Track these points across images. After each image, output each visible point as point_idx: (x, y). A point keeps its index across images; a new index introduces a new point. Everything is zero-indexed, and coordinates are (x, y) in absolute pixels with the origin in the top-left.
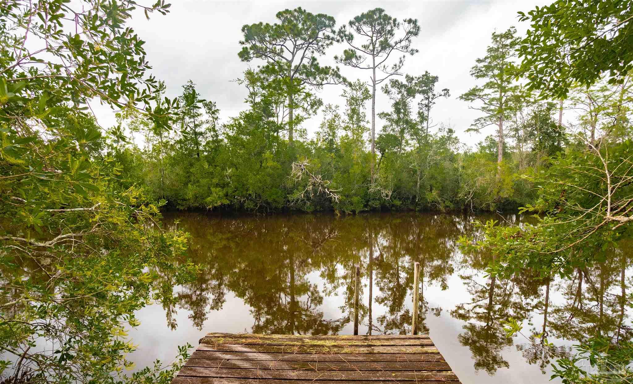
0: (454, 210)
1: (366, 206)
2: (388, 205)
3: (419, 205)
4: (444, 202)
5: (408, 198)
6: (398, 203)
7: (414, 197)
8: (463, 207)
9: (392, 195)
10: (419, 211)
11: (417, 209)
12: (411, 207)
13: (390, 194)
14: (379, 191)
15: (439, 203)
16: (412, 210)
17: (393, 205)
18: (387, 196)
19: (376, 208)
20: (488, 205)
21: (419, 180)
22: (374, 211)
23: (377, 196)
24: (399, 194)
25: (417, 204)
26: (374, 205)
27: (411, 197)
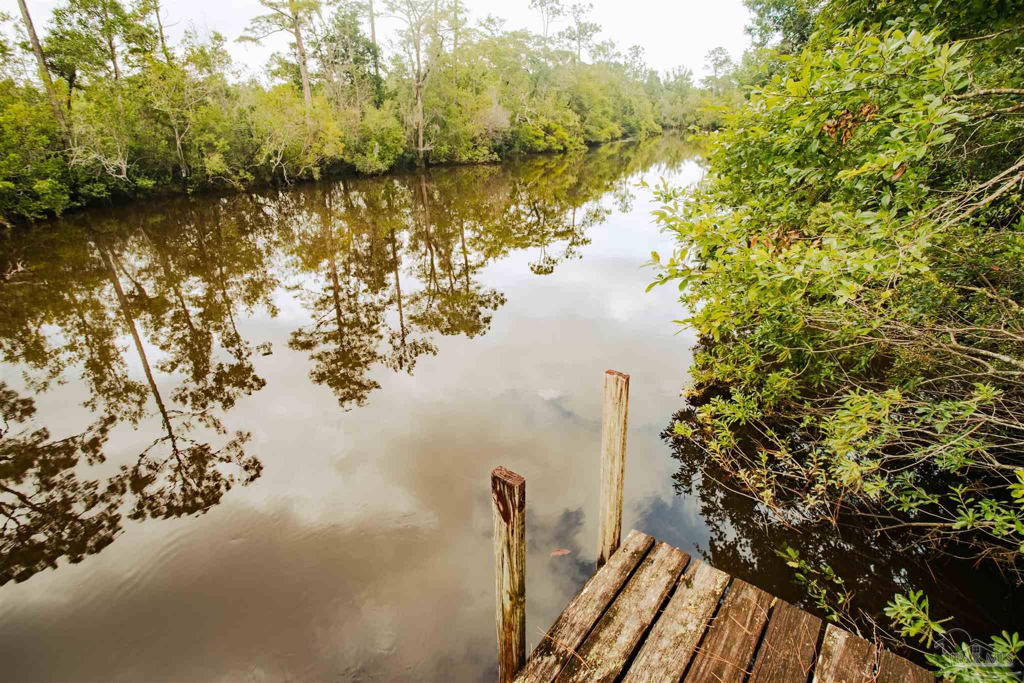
0: (255, 186)
1: (74, 197)
2: (125, 189)
3: (191, 182)
4: (237, 173)
5: (165, 172)
6: (147, 183)
7: (177, 169)
8: (268, 179)
9: (128, 170)
10: (193, 194)
11: (190, 191)
12: (176, 189)
13: (124, 167)
14: (97, 161)
15: (229, 176)
16: (178, 195)
17: (138, 189)
18: (119, 171)
19: (99, 199)
20: (309, 171)
21: (177, 136)
22: (95, 205)
23: (96, 173)
24: (143, 164)
25: (186, 183)
26: (94, 194)
27: (170, 170)
